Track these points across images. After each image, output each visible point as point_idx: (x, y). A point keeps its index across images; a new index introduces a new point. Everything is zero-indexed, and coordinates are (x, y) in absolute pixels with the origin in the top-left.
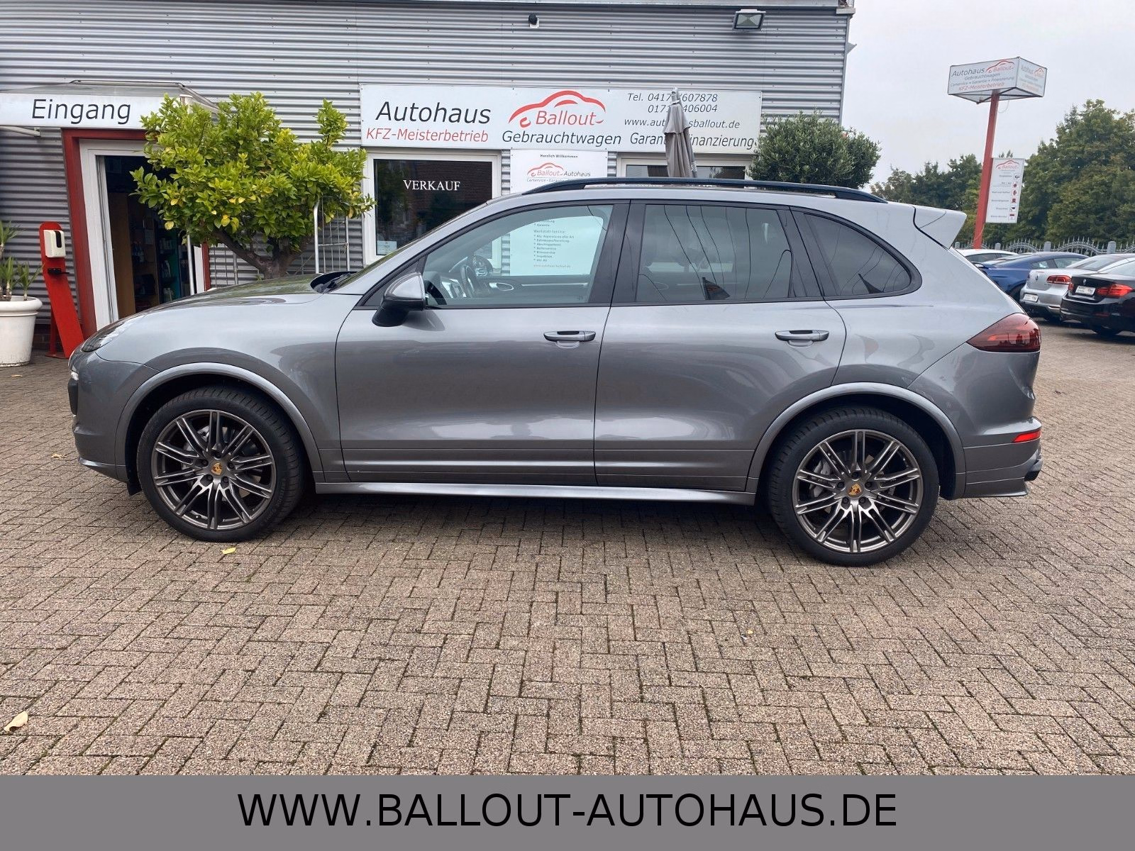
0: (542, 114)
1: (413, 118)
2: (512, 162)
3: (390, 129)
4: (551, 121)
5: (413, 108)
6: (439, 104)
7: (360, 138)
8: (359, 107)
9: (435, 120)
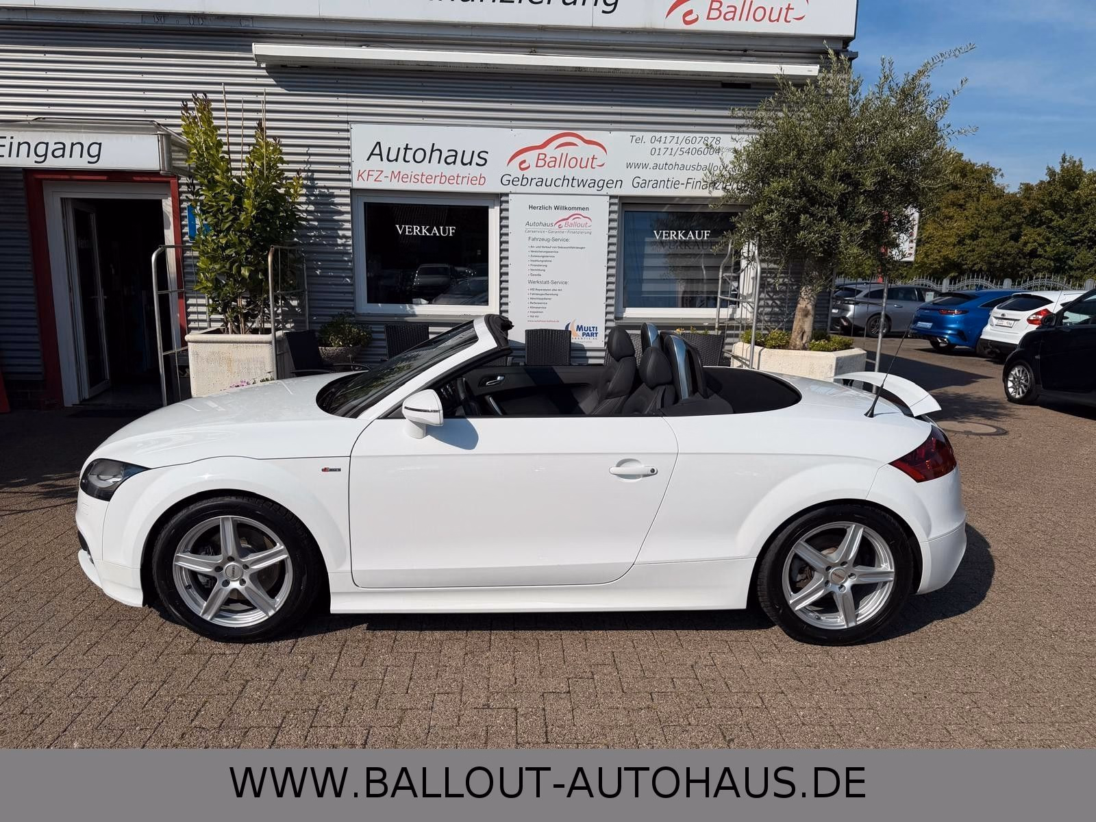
0: (542, 157)
1: (407, 159)
2: (510, 206)
3: (382, 171)
4: (550, 165)
5: (406, 149)
6: (434, 144)
7: (349, 180)
8: (348, 147)
9: (430, 162)
